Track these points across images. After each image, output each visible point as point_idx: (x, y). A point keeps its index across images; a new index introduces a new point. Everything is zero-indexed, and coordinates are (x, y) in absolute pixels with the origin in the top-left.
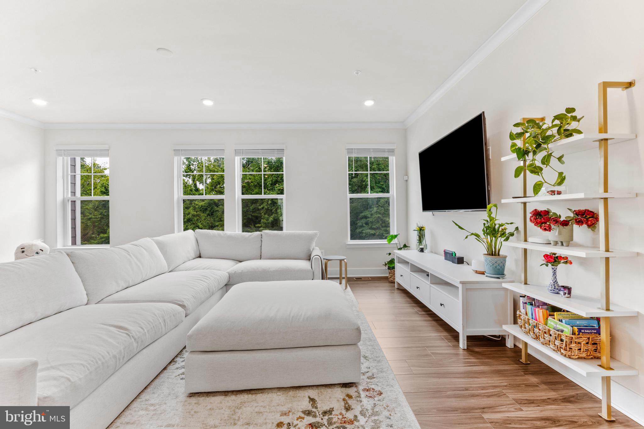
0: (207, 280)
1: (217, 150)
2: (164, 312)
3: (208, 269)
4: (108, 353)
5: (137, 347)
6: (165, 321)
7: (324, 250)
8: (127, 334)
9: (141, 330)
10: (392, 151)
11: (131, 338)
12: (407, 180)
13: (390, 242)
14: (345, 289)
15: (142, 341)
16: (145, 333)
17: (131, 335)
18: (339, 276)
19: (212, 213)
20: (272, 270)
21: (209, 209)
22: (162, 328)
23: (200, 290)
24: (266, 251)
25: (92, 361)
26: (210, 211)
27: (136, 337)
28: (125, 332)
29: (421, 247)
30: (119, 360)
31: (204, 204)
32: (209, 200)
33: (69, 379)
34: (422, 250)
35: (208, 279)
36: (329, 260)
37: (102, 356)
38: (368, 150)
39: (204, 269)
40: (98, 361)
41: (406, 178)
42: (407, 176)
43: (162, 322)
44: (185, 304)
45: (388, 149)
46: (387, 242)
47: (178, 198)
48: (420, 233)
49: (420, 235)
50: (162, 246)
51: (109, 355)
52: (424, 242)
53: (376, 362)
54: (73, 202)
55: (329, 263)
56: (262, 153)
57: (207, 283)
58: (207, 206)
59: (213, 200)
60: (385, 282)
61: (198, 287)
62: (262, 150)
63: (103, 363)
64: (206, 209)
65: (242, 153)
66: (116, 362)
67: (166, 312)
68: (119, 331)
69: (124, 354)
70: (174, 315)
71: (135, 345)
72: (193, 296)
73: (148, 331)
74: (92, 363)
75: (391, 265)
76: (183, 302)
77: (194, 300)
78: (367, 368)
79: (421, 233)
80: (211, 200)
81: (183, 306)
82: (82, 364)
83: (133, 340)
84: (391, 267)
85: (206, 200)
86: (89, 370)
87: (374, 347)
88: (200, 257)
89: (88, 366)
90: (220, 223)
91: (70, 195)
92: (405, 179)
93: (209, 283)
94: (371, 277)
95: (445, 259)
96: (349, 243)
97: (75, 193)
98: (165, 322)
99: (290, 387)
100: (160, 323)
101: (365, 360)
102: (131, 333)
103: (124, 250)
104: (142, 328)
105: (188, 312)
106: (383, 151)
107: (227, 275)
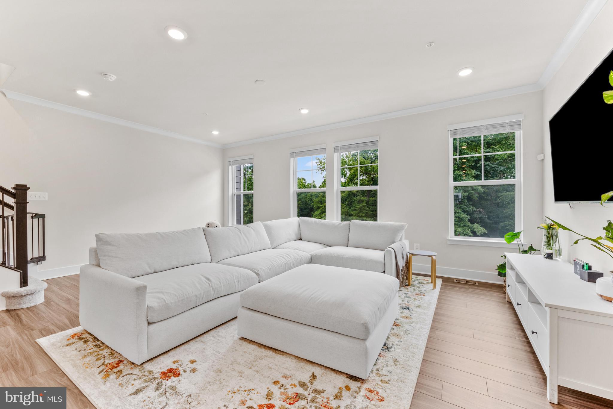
0: (287, 258)
1: (320, 149)
2: (240, 275)
3: (297, 250)
4: (193, 292)
5: (214, 295)
6: (239, 281)
7: (419, 244)
8: (209, 284)
9: (219, 284)
10: (518, 124)
11: (210, 287)
12: (543, 160)
13: (510, 242)
14: (433, 289)
15: (218, 291)
16: (221, 286)
17: (211, 285)
18: (430, 274)
19: (351, 203)
20: (346, 257)
21: (348, 199)
22: (235, 286)
23: (277, 265)
24: (352, 239)
25: (182, 295)
26: (349, 201)
27: (214, 288)
28: (209, 283)
29: (550, 251)
30: (199, 299)
31: (345, 195)
32: (348, 191)
33: (165, 301)
34: (550, 256)
35: (289, 257)
36: (413, 255)
37: (188, 294)
38: (480, 128)
39: (295, 249)
40: (185, 295)
41: (540, 157)
42: (542, 155)
43: (236, 282)
44: (260, 273)
45: (511, 123)
46: (505, 242)
47: (294, 192)
48: (548, 233)
49: (548, 235)
50: (268, 229)
51: (193, 294)
52: (556, 246)
53: (404, 370)
54: (239, 196)
55: (414, 257)
56: (357, 147)
57: (286, 260)
58: (347, 197)
59: (352, 191)
60: (496, 291)
61: (276, 262)
62: (357, 145)
63: (187, 298)
64: (346, 200)
65: (340, 149)
66: (197, 299)
67: (241, 276)
68: (206, 281)
69: (203, 296)
70: (247, 279)
71: (212, 292)
72: (269, 268)
73: (224, 286)
74: (181, 296)
75: (502, 270)
76: (259, 270)
77: (269, 271)
78: (389, 371)
79: (550, 233)
80: (350, 191)
81: (257, 274)
82: (175, 295)
83: (211, 288)
84: (502, 273)
85: (346, 191)
86: (178, 299)
87: (414, 355)
88: (301, 239)
89: (178, 296)
90: (355, 212)
91: (235, 192)
92: (539, 159)
93: (287, 260)
94: (478, 282)
95: (575, 272)
96: (450, 239)
97: (240, 189)
98: (239, 283)
99: (305, 359)
100: (235, 282)
101: (393, 364)
102: (211, 284)
103: (238, 229)
104: (220, 283)
105: (261, 279)
106: (503, 125)
107: (310, 256)
